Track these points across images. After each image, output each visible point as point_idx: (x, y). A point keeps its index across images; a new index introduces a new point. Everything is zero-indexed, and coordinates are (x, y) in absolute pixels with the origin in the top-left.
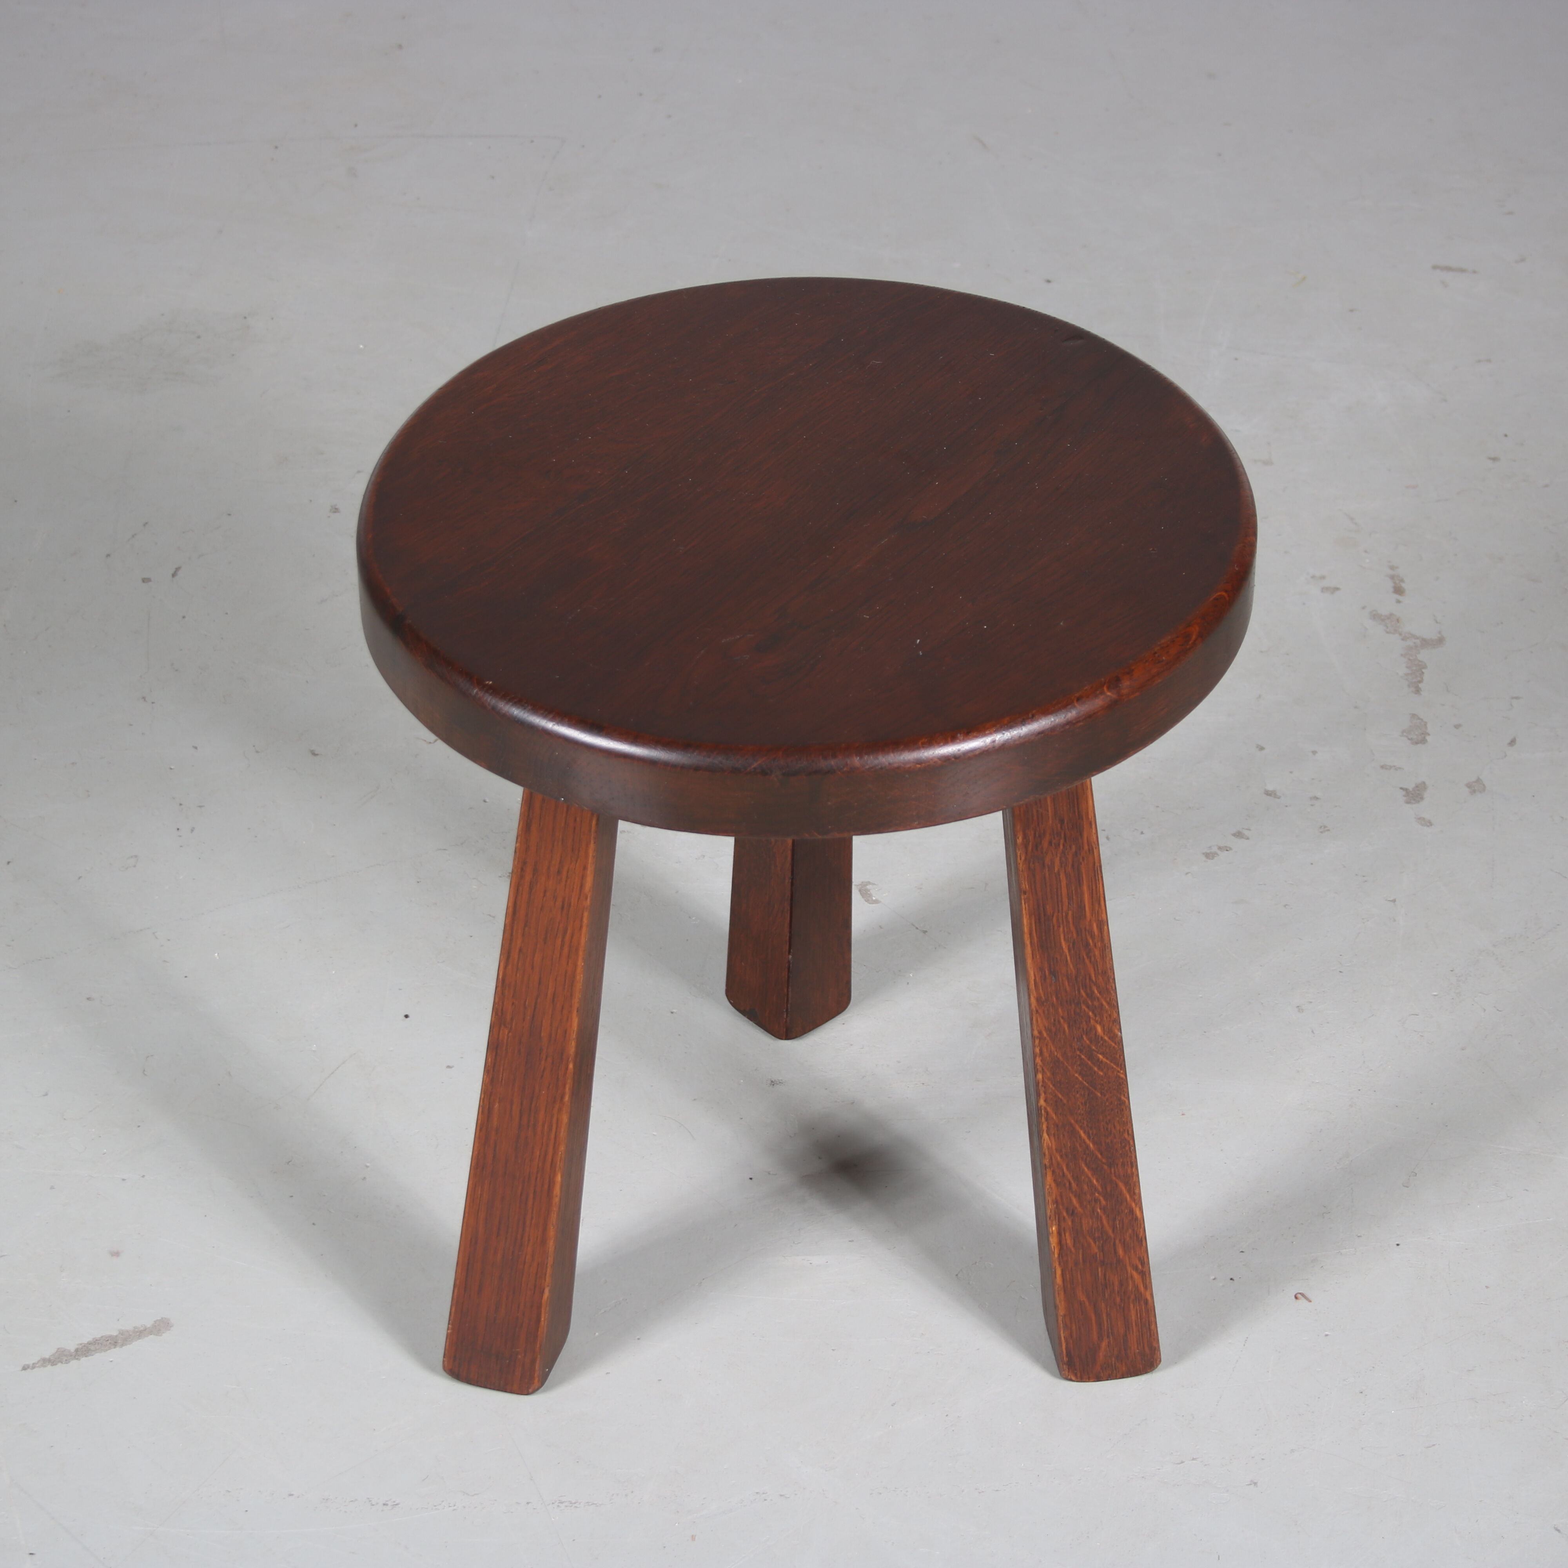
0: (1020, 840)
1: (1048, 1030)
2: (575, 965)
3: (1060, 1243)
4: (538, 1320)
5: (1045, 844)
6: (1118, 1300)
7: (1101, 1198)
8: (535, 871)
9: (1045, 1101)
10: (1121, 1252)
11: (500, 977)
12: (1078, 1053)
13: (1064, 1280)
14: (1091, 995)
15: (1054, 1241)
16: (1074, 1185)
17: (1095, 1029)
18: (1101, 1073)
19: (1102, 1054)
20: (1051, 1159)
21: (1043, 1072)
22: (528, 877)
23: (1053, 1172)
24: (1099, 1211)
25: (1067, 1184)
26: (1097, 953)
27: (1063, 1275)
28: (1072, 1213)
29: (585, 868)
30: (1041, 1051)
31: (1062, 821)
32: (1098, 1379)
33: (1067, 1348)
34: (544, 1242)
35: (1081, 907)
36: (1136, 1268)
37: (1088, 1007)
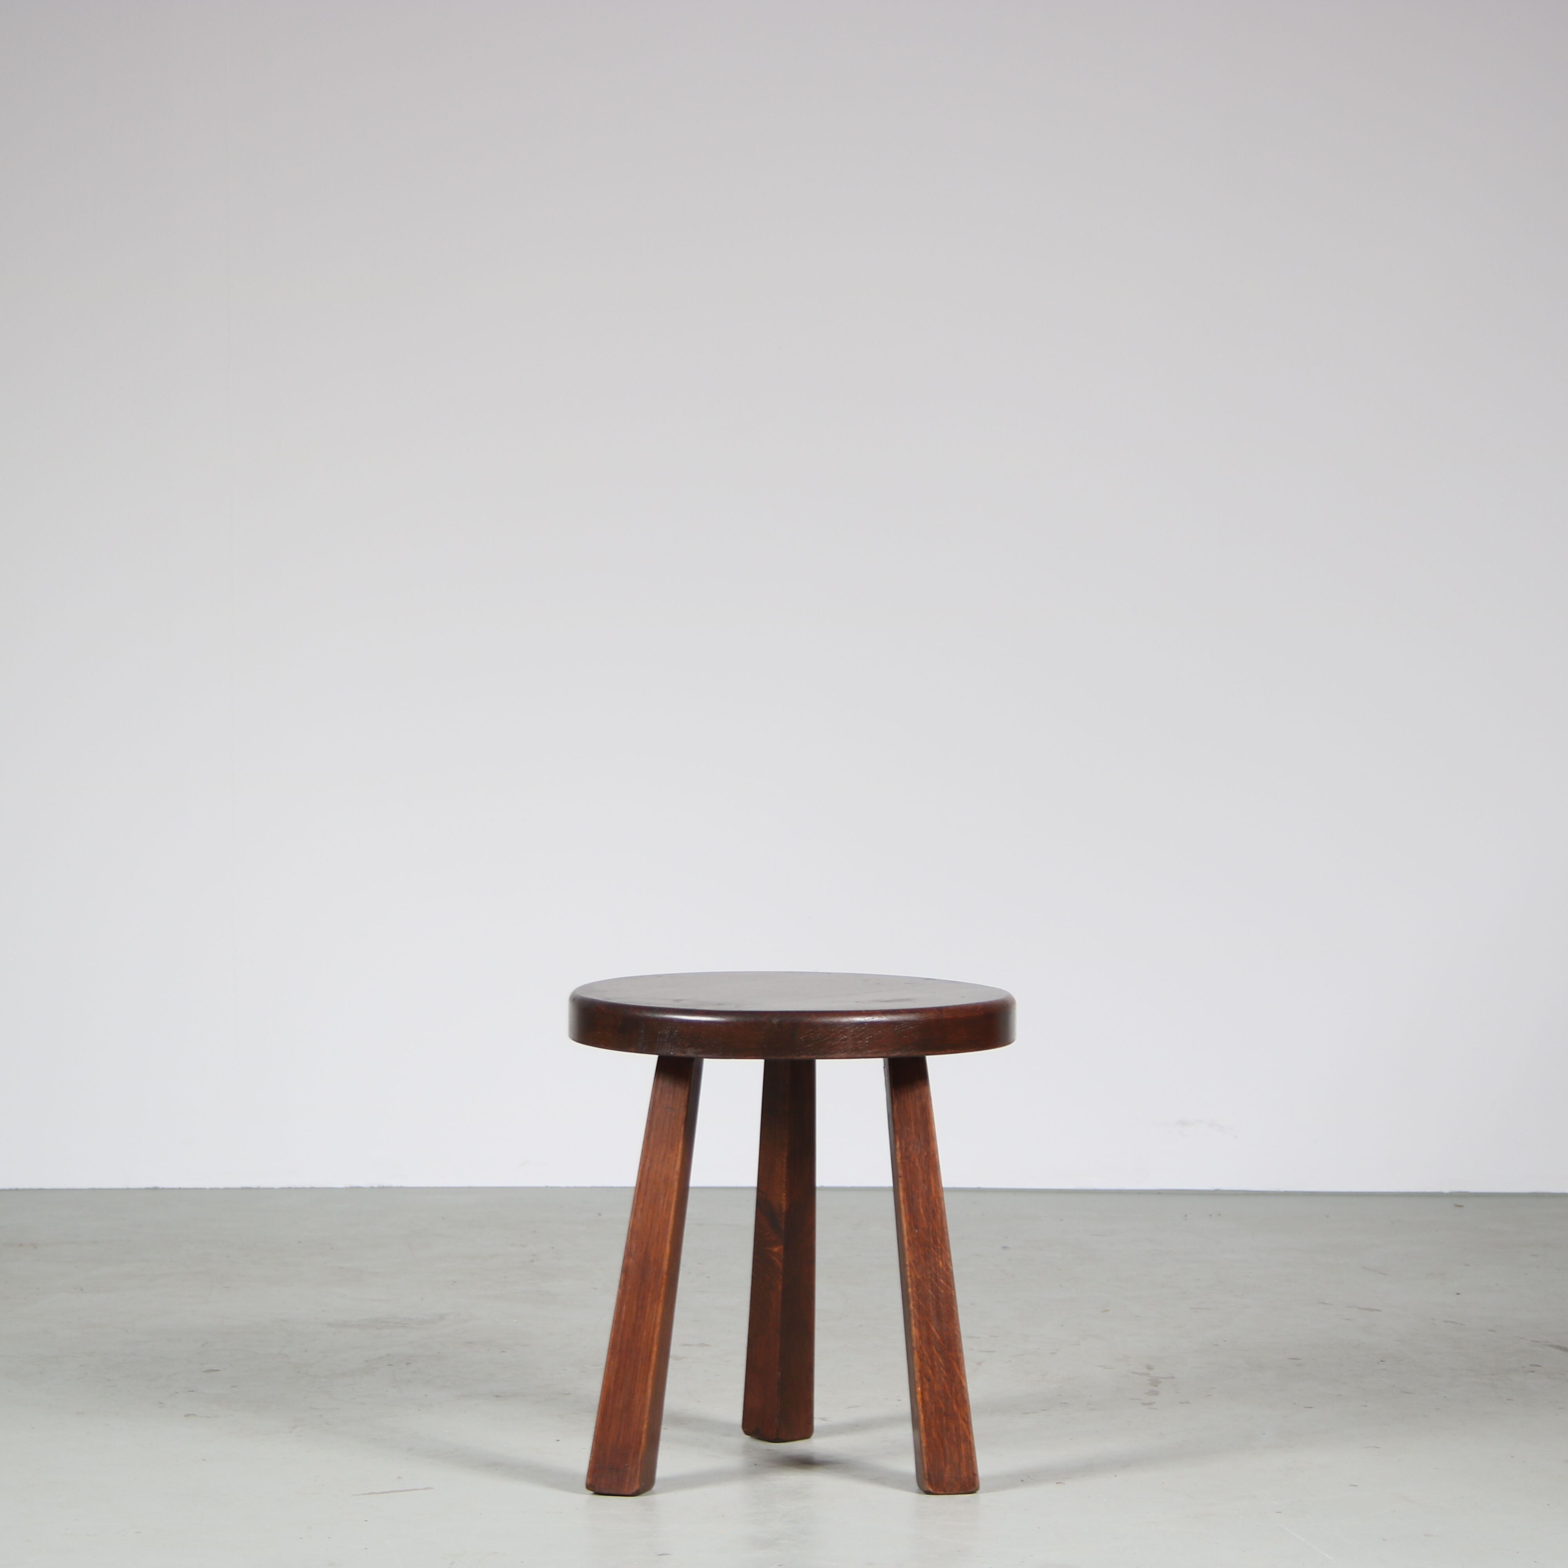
0: (898, 1145)
1: (914, 1262)
2: (670, 1214)
3: (923, 1399)
4: (640, 1443)
5: (910, 1149)
6: (955, 1439)
7: (944, 1371)
8: (651, 1161)
9: (913, 1305)
10: (955, 1407)
11: (630, 1227)
12: (930, 1277)
13: (925, 1424)
14: (936, 1242)
15: (919, 1397)
16: (929, 1361)
17: (939, 1263)
18: (943, 1291)
19: (943, 1279)
20: (917, 1343)
21: (912, 1288)
22: (648, 1165)
23: (918, 1352)
24: (943, 1379)
25: (926, 1361)
26: (939, 1217)
27: (924, 1420)
28: (929, 1380)
29: (677, 1156)
30: (910, 1273)
31: (919, 1137)
32: (945, 1493)
33: (928, 1469)
34: (645, 1391)
35: (930, 1189)
36: (964, 1420)
37: (934, 1249)
